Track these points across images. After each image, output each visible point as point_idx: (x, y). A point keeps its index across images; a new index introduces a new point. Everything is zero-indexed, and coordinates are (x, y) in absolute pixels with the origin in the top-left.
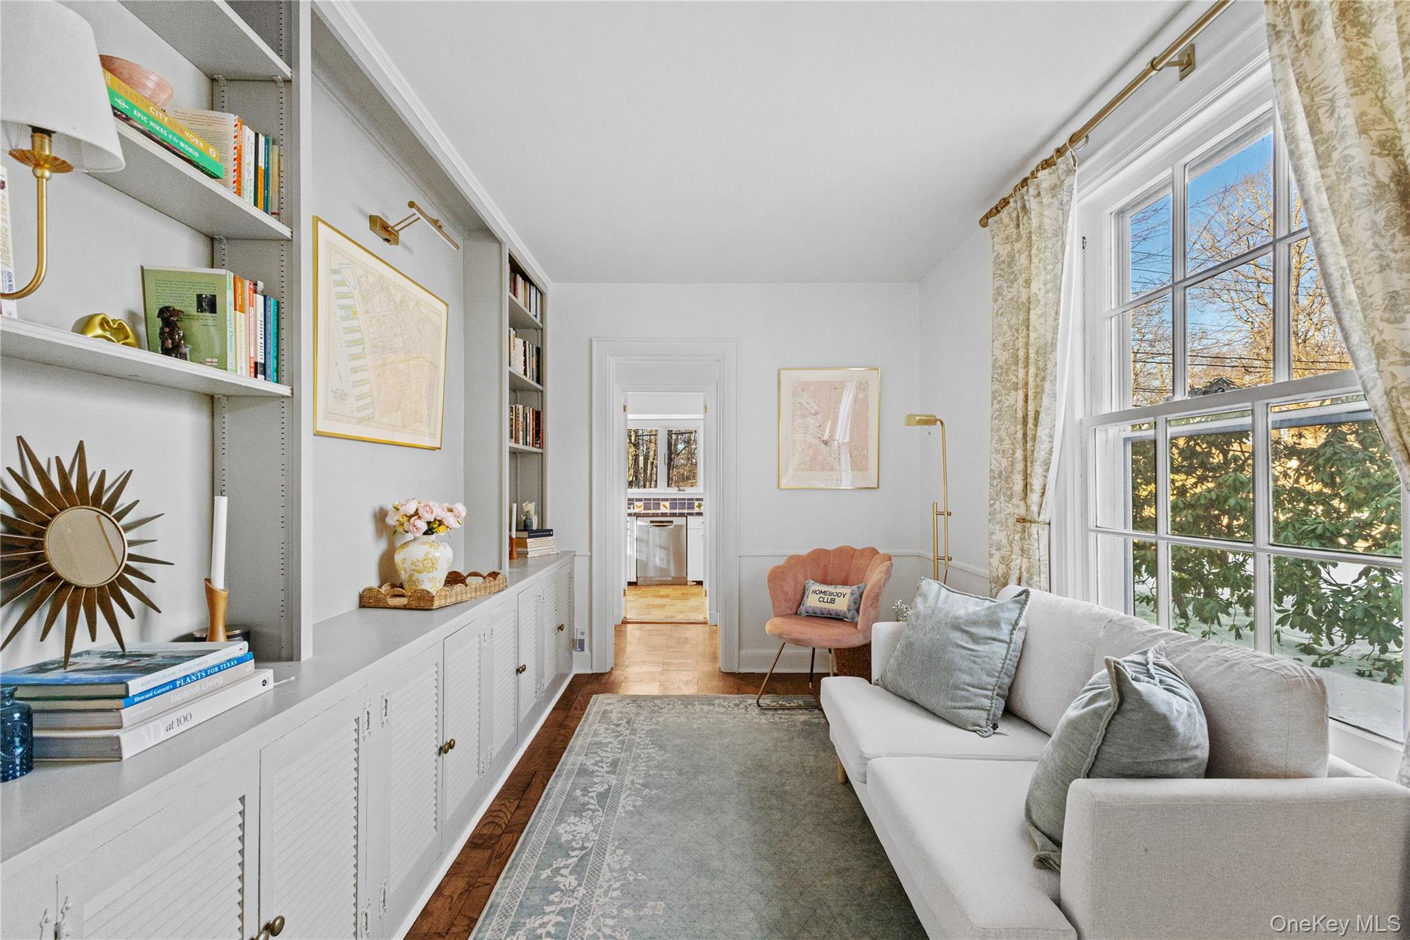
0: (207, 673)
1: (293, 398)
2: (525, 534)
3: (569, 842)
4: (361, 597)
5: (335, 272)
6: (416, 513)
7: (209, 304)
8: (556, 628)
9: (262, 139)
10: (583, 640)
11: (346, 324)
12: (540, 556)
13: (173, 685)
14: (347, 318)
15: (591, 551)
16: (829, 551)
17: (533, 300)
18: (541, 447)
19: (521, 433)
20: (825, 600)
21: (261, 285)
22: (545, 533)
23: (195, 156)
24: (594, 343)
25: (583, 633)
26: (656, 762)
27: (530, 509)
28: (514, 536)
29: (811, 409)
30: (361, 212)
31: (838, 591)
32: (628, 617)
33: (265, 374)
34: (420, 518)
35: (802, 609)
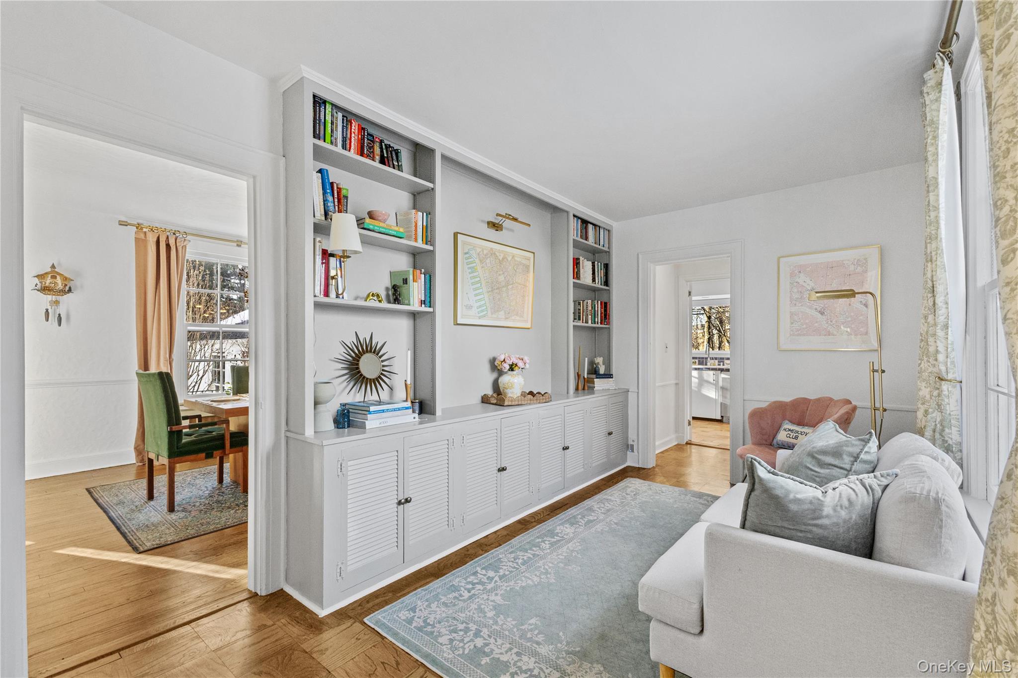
0: (395, 410)
1: (434, 312)
2: (594, 376)
3: (558, 533)
4: (482, 398)
5: (466, 253)
6: (504, 360)
7: (405, 281)
8: (607, 433)
9: (425, 214)
10: (633, 445)
11: (472, 275)
12: (603, 390)
13: (383, 411)
14: (472, 272)
15: (638, 389)
16: (810, 400)
17: (602, 236)
18: (608, 323)
19: (590, 316)
20: (791, 437)
21: (423, 270)
22: (608, 375)
23: (395, 233)
24: (640, 256)
25: (633, 441)
26: (633, 516)
27: (599, 361)
28: (586, 377)
29: (808, 287)
30: (483, 221)
31: (802, 430)
32: (693, 440)
33: (425, 304)
34: (505, 362)
35: (775, 441)
